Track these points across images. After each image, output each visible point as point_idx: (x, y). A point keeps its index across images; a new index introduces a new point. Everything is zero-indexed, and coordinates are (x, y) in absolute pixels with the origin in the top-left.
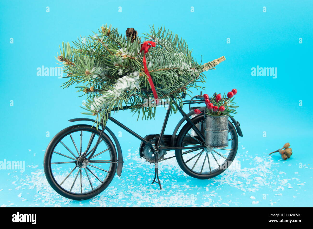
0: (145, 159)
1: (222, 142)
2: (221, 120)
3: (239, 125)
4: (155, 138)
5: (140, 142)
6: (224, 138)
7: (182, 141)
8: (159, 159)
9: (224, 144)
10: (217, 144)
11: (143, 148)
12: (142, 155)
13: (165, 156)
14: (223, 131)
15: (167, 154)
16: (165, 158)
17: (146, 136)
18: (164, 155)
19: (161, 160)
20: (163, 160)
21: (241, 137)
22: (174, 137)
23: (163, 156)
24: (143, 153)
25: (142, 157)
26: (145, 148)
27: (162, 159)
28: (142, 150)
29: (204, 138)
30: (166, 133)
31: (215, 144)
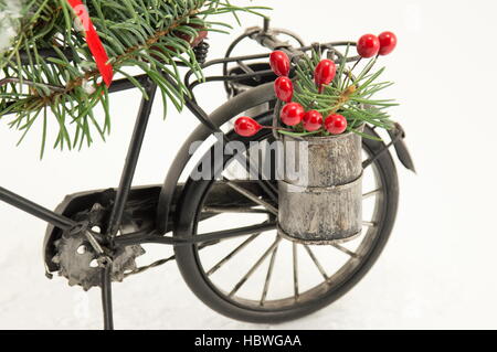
0: (67, 277)
1: (337, 224)
2: (336, 150)
3: (403, 136)
4: (97, 206)
5: (41, 228)
6: (344, 209)
7: (200, 203)
8: (117, 273)
9: (345, 229)
10: (321, 231)
11: (57, 243)
12: (53, 267)
13: (140, 261)
14: (342, 187)
15: (144, 252)
16: (138, 267)
17: (67, 197)
18: (134, 257)
19: (126, 275)
20: (134, 272)
21: (409, 171)
22: (167, 193)
23: (130, 262)
24: (55, 259)
25: (55, 274)
26: (62, 243)
27: (126, 272)
28: (51, 250)
29: (276, 195)
30: (139, 181)
31: (311, 231)
